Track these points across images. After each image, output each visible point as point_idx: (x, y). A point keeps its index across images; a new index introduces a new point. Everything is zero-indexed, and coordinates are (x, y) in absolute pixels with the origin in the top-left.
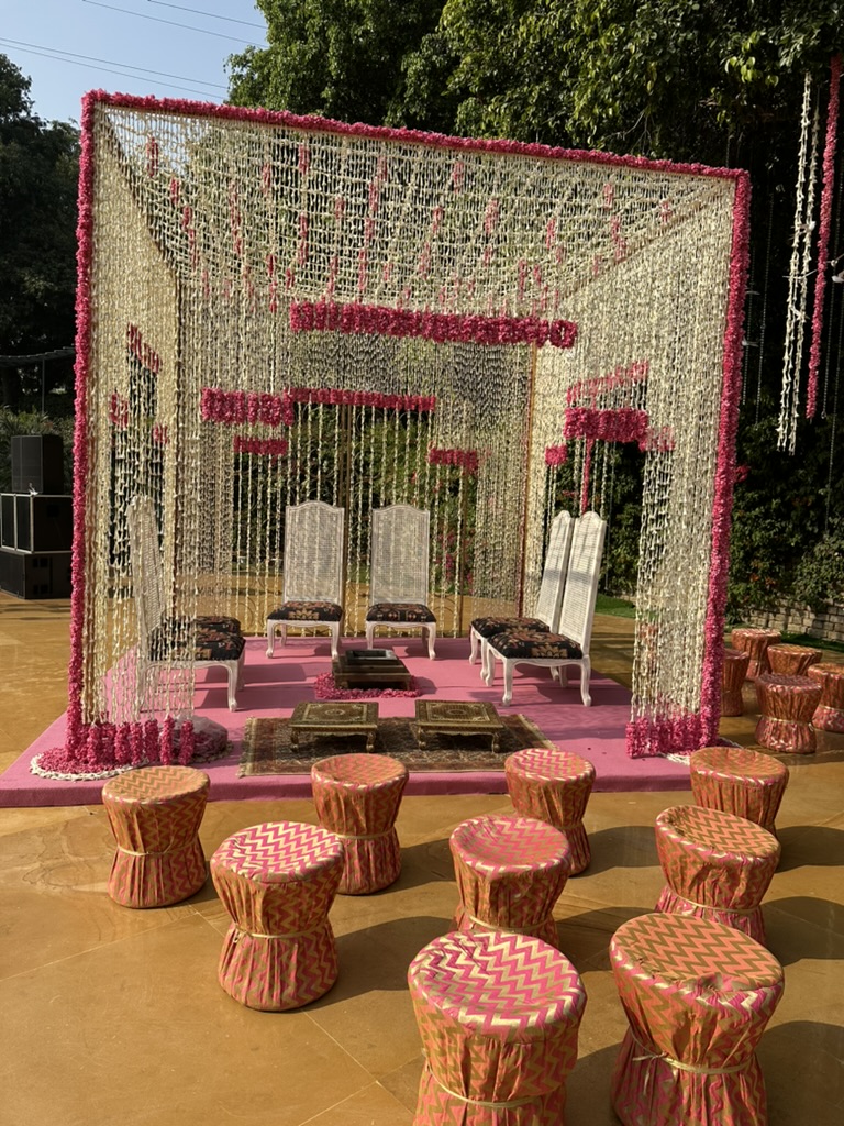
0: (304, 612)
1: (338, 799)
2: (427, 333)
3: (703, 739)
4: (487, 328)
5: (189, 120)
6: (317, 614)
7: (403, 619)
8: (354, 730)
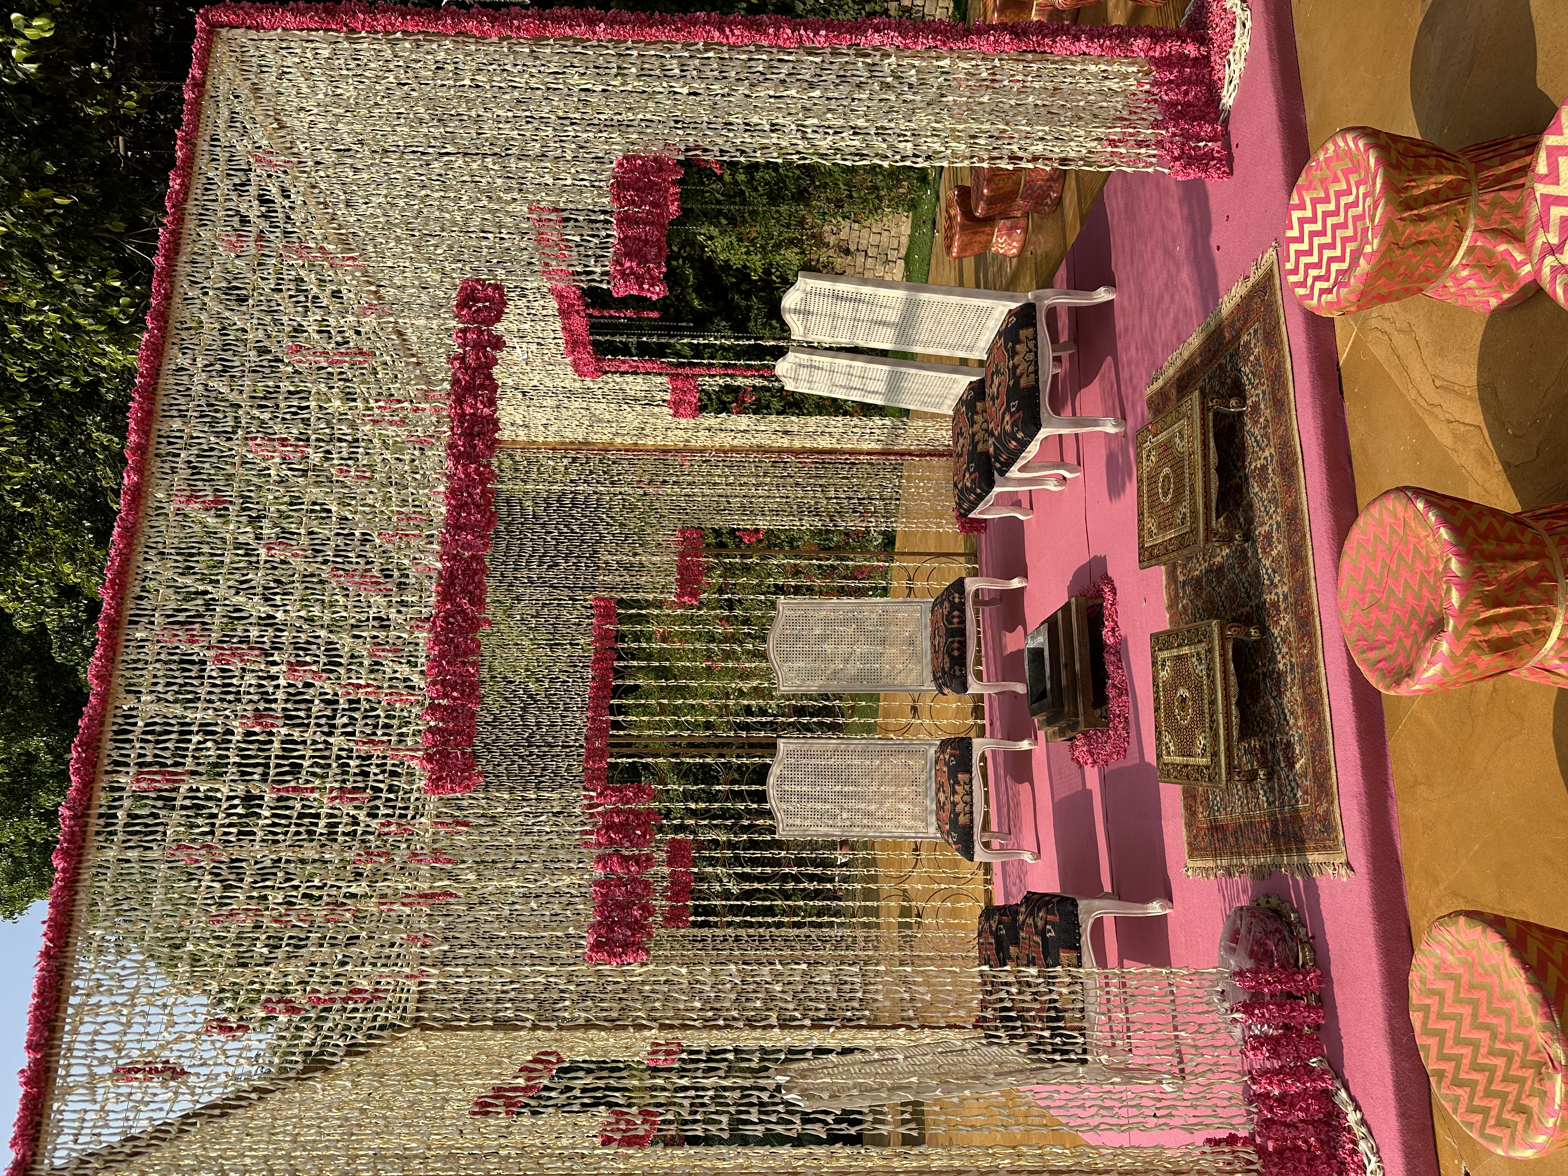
0: (957, 798)
1: (1485, 622)
2: (479, 542)
3: (1191, 50)
4: (469, 435)
5: (73, 1000)
6: (961, 777)
7: (961, 632)
8: (1224, 663)
